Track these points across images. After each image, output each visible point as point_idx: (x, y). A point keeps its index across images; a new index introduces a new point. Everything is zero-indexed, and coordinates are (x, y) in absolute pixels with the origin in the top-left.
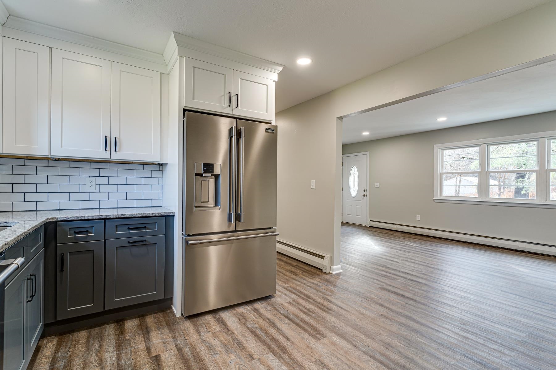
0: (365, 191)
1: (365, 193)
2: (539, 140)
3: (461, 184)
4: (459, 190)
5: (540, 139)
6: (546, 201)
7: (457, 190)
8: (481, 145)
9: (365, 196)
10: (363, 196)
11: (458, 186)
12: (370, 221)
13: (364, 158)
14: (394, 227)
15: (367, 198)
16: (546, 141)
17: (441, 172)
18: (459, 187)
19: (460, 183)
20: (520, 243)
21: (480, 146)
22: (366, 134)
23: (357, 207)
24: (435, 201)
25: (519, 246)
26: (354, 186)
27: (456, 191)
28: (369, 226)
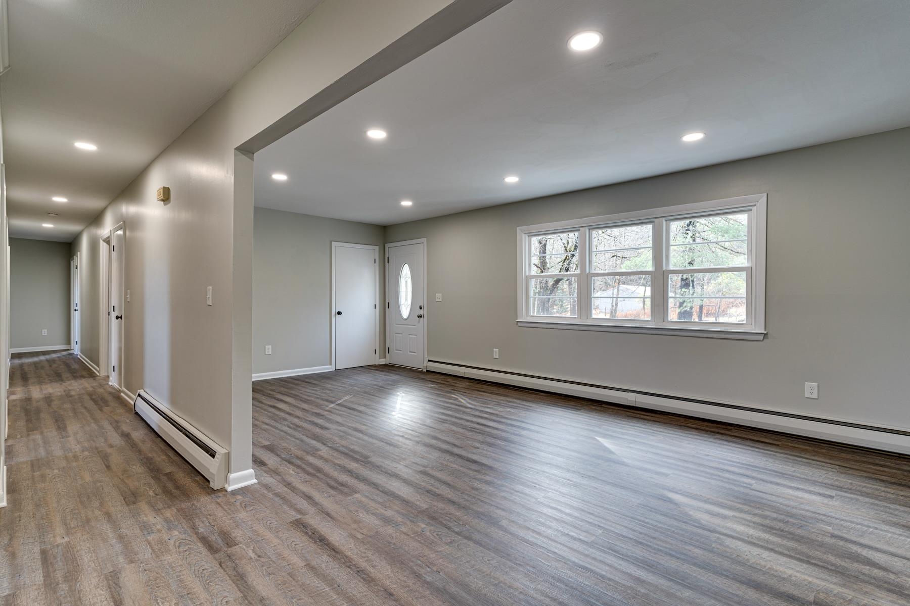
0: (421, 308)
1: (420, 312)
2: (654, 222)
3: (619, 296)
4: (616, 304)
5: (656, 220)
6: (664, 323)
7: (614, 304)
8: (581, 229)
9: (421, 317)
10: (418, 317)
11: (615, 299)
12: (429, 361)
13: (419, 248)
14: (461, 371)
15: (424, 320)
16: (664, 223)
17: (527, 274)
18: (617, 300)
19: (618, 294)
20: (630, 394)
21: (579, 230)
22: (407, 203)
23: (411, 336)
24: (519, 324)
25: (627, 399)
26: (406, 299)
27: (613, 306)
28: (427, 371)
